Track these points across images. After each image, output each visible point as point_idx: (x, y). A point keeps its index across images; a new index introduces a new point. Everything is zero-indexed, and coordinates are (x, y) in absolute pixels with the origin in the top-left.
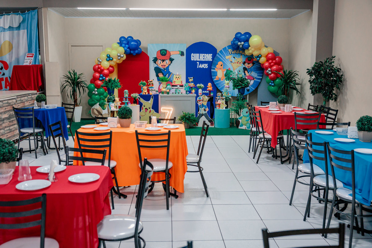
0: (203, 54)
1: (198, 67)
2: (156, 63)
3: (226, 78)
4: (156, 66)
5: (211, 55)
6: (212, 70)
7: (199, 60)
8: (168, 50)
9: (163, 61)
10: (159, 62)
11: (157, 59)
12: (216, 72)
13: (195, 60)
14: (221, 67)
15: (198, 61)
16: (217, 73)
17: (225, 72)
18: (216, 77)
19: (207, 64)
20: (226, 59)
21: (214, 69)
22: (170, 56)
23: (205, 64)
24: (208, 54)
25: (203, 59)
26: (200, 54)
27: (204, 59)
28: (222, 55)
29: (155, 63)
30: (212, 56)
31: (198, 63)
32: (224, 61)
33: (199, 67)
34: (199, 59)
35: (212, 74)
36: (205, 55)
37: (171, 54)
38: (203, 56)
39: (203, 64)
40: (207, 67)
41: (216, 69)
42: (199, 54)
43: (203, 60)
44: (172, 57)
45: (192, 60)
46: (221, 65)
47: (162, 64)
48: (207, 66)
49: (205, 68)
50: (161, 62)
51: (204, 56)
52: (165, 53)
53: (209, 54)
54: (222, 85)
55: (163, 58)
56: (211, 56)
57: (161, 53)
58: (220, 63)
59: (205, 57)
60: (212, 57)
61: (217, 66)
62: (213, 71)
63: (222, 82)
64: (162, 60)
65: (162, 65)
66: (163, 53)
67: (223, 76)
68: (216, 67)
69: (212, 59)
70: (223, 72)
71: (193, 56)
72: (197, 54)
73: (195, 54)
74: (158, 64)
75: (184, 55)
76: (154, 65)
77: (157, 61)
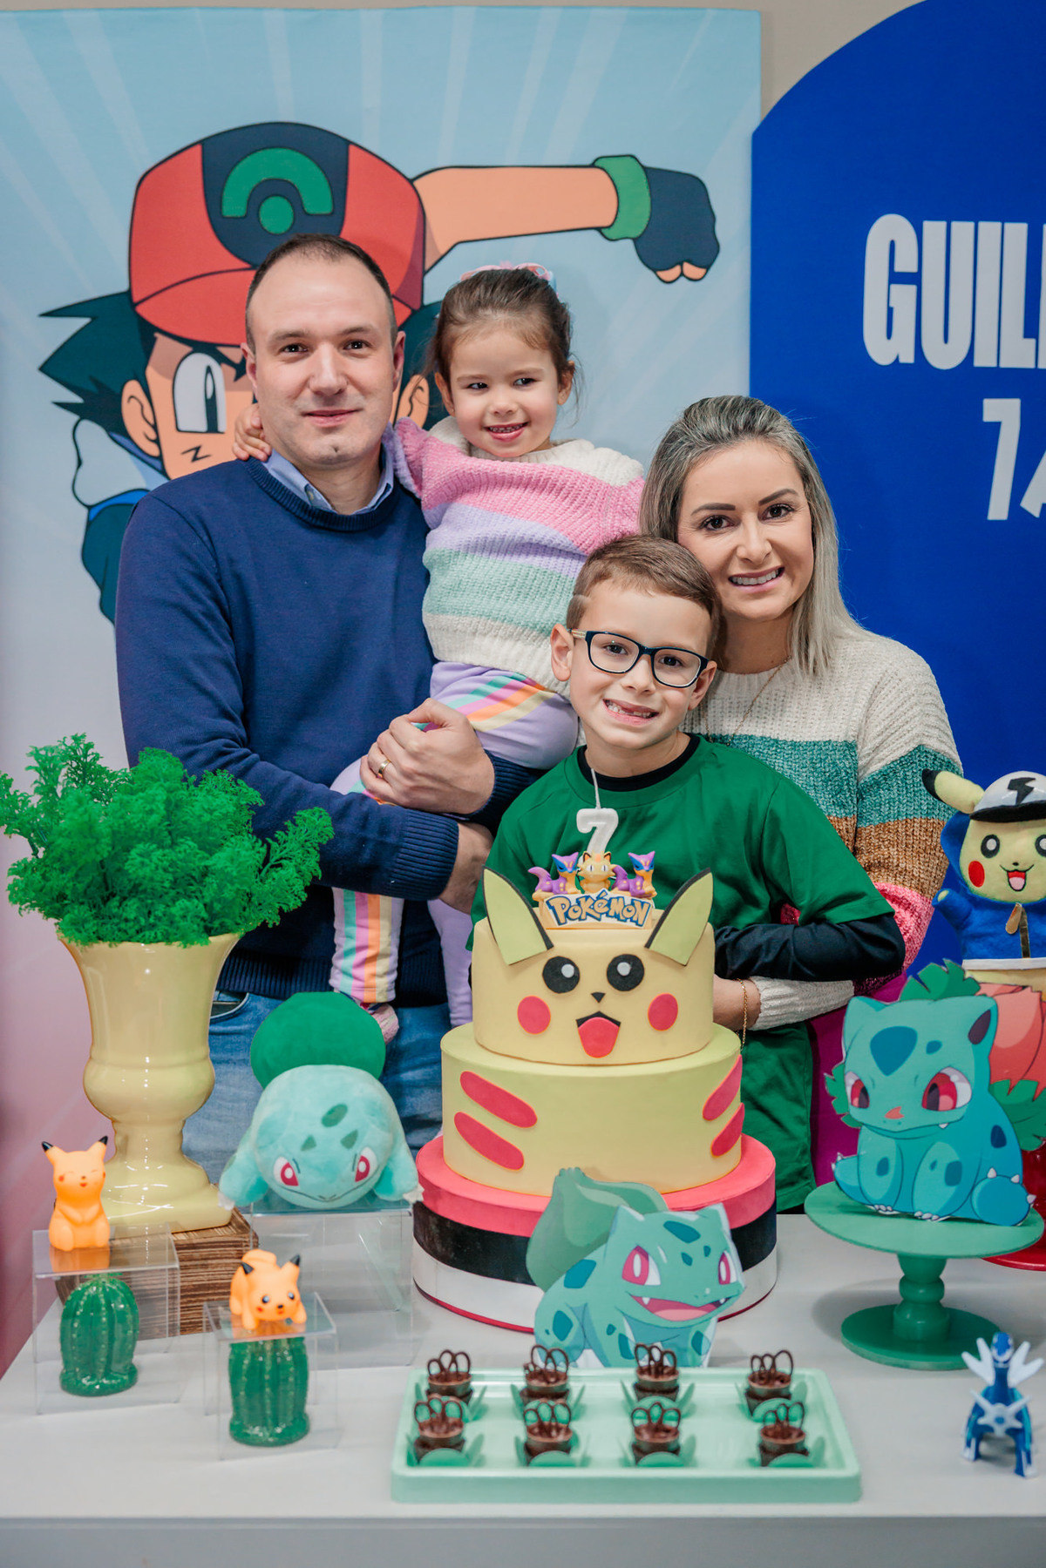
1: (998, 509)
2: (115, 427)
7: (1018, 354)
8: (366, 131)
10: (181, 385)
11: (147, 334)
13: (944, 357)
15: (1003, 381)
22: (420, 263)
29: (101, 408)
31: (1004, 412)
33: (1032, 503)
34: (1032, 329)
37: (440, 235)
42: (1018, 232)
45: (884, 348)
52: (317, 200)
57: (234, 205)
66: (276, 216)
71: (906, 264)
72: (990, 229)
73: (934, 230)
74: (157, 441)
75: (704, 253)
76: (80, 463)
77: (151, 373)
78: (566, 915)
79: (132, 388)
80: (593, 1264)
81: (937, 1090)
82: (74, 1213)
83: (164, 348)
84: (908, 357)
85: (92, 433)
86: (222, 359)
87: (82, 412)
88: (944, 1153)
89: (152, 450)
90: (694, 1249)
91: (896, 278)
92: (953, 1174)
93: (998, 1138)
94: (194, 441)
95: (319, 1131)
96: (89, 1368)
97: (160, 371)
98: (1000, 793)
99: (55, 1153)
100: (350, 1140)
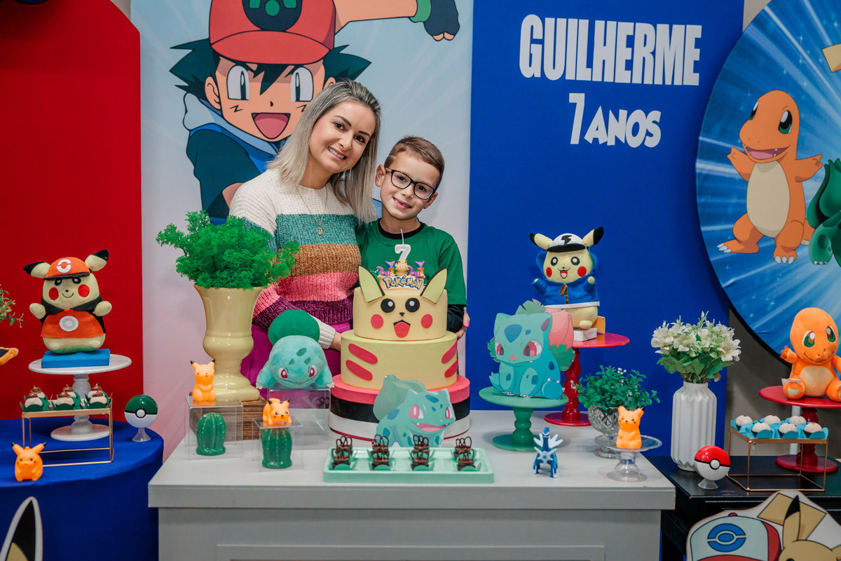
0: (626, 28)
1: (575, 140)
2: (202, 96)
3: (821, 241)
4: (201, 116)
5: (695, 31)
6: (702, 166)
7: (584, 75)
9: (270, 73)
10: (230, 79)
11: (216, 57)
12: (738, 187)
13: (553, 75)
14: (780, 140)
15: (578, 86)
16: (743, 195)
17: (811, 188)
18: (739, 228)
19: (656, 115)
20: (824, 67)
21: (721, 156)
22: (333, 30)
23: (638, 115)
24: (663, 28)
25: (621, 65)
26: (599, 24)
27: (629, 65)
28: (796, 34)
29: (196, 88)
30: (698, 44)
31: (578, 99)
32: (805, 84)
33: (589, 138)
34: (590, 64)
35: (700, 200)
36: (644, 28)
37: (342, 18)
38: (623, 41)
39: (623, 113)
40: (652, 142)
41: (735, 154)
42: (584, 23)
43: (623, 77)
44: (351, 40)
45: (528, 71)
46: (784, 126)
47: (258, 102)
48: (657, 131)
49: (634, 142)
50: (254, 86)
51: (630, 41)
53: (678, 29)
54: (781, 299)
55: (270, 46)
56: (691, 43)
58: (773, 105)
59: (641, 51)
60: (695, 54)
61: (749, 132)
62: (708, 177)
63: (785, 270)
64: (262, 67)
65: (255, 116)
66: (273, 8)
67: (791, 220)
68: (734, 139)
69: (697, 67)
70: (800, 180)
71: (538, 35)
72: (573, 22)
73: (550, 21)
74: (220, 103)
75: (454, 29)
76: (186, 111)
77: (218, 74)
78: (390, 284)
79: (209, 80)
80: (398, 411)
81: (528, 349)
82: (203, 387)
83: (223, 63)
84: (538, 75)
85: (191, 99)
86: (248, 69)
87: (188, 90)
88: (532, 372)
89: (218, 106)
90: (437, 405)
91: (533, 41)
92: (535, 380)
93: (552, 366)
94: (236, 103)
95: (296, 357)
96: (208, 446)
97: (221, 73)
98: (559, 241)
99: (195, 364)
100: (308, 361)
